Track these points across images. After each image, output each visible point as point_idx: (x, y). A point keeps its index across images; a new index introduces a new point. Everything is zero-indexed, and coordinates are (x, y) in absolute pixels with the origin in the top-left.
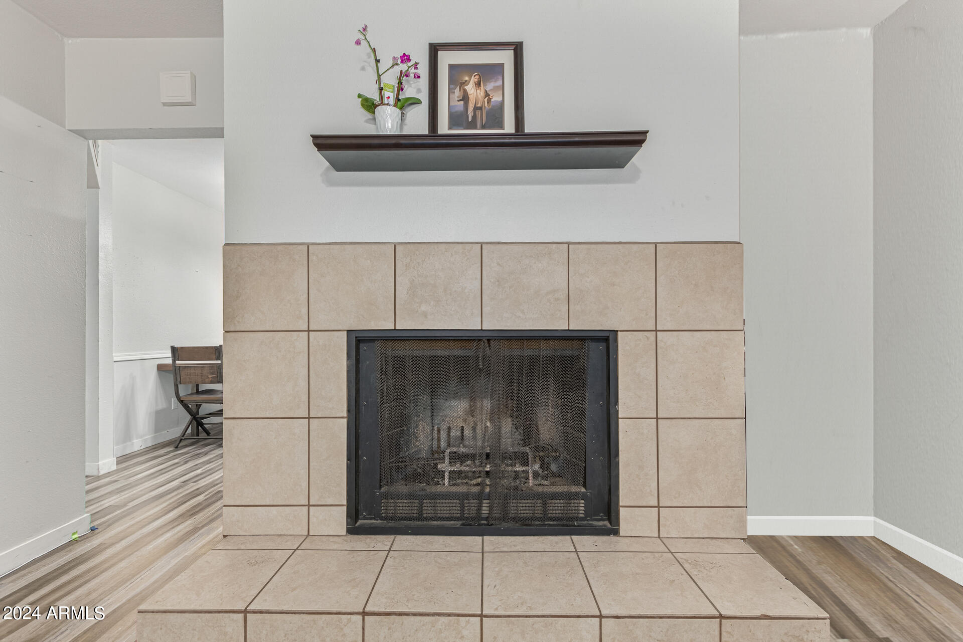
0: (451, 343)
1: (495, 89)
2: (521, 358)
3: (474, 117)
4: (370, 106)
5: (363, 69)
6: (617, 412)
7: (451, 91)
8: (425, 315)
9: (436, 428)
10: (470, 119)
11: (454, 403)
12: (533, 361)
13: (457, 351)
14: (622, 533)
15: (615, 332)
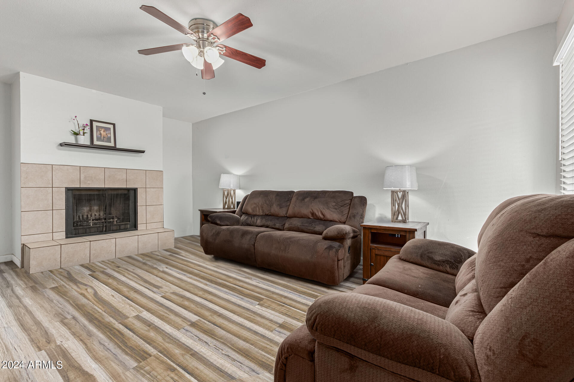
0: (95, 191)
1: (109, 133)
2: (111, 194)
3: (103, 139)
4: (76, 134)
5: (70, 122)
6: (137, 205)
7: (97, 132)
8: (89, 184)
9: (78, 216)
10: (102, 139)
11: (85, 208)
12: (117, 195)
13: (96, 193)
14: (138, 230)
15: (137, 188)
